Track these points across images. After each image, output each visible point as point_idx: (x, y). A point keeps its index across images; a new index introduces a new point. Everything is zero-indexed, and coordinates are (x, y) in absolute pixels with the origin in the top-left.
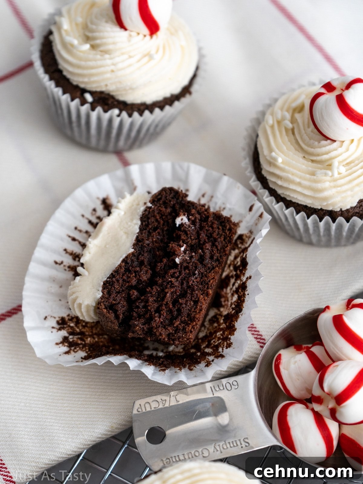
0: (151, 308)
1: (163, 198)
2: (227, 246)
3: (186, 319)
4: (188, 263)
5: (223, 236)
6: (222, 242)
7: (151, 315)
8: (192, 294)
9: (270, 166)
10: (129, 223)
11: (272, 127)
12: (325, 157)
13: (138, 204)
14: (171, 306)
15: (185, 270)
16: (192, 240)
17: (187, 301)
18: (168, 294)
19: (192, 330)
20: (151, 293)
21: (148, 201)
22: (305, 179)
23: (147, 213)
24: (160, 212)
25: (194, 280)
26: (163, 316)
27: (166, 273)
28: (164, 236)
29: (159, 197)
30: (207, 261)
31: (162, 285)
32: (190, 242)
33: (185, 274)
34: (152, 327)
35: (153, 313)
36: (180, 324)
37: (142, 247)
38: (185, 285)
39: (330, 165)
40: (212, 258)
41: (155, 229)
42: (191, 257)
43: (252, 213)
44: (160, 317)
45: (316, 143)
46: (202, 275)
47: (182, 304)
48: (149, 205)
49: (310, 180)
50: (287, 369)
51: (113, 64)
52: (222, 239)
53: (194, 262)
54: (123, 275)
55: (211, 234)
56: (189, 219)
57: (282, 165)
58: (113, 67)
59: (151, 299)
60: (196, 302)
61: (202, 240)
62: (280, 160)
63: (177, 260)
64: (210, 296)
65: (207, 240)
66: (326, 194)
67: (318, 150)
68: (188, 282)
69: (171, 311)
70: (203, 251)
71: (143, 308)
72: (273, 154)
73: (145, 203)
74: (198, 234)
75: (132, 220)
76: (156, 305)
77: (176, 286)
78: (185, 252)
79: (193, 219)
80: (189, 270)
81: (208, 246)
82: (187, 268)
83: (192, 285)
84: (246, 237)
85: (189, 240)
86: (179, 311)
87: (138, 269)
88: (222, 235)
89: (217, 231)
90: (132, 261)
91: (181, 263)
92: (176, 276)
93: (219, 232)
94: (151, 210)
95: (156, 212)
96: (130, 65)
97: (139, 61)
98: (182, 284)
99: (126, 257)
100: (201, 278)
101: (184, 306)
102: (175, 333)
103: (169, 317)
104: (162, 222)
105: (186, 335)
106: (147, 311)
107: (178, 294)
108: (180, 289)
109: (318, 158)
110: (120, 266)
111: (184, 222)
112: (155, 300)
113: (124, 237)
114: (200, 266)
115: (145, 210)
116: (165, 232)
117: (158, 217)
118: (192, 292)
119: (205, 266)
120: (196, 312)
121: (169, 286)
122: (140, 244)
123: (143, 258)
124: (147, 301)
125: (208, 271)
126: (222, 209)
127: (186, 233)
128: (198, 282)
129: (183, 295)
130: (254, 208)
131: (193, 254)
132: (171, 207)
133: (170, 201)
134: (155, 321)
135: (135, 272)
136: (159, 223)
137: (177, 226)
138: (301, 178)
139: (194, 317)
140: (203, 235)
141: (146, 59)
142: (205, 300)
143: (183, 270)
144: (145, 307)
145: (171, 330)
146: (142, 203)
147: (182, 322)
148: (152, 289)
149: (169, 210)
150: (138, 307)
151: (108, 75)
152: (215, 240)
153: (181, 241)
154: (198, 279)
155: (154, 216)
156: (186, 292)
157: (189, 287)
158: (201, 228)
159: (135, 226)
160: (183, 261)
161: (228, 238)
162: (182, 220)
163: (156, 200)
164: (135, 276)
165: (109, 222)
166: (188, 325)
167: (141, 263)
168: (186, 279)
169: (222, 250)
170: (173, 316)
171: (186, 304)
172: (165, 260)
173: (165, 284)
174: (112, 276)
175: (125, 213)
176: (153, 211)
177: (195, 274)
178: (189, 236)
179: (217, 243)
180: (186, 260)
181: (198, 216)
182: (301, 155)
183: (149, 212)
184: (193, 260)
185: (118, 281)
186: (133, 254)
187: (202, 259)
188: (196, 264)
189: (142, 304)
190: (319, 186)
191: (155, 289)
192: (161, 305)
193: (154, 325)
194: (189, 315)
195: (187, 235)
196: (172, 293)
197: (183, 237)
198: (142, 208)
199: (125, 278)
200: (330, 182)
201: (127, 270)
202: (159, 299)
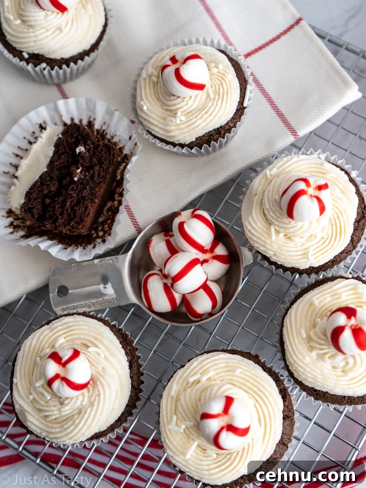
0: (57, 213)
1: (70, 132)
2: (110, 167)
3: (79, 220)
4: (83, 180)
5: (108, 160)
6: (107, 165)
7: (57, 217)
8: (83, 203)
9: (141, 110)
10: (47, 149)
11: (145, 79)
12: (173, 108)
13: (54, 135)
14: (69, 211)
15: (80, 185)
16: (87, 163)
17: (80, 208)
18: (68, 203)
19: (83, 227)
20: (58, 201)
21: (60, 133)
22: (160, 123)
23: (58, 142)
24: (67, 141)
25: (85, 193)
26: (64, 218)
27: (68, 187)
28: (69, 158)
29: (67, 130)
30: (96, 178)
31: (65, 196)
32: (85, 165)
33: (81, 188)
34: (57, 226)
35: (58, 216)
36: (74, 224)
37: (53, 167)
38: (80, 196)
39: (176, 114)
40: (99, 176)
41: (63, 153)
42: (85, 176)
43: (131, 141)
44: (62, 219)
45: (168, 97)
46: (92, 189)
47: (76, 210)
48: (61, 136)
49: (163, 124)
50: (153, 251)
51: (36, 36)
52: (108, 162)
53: (87, 179)
54: (39, 188)
55: (100, 158)
56: (85, 148)
57: (146, 111)
58: (34, 39)
59: (57, 206)
60: (86, 208)
61: (94, 163)
62: (145, 108)
63: (76, 179)
64: (96, 204)
65: (97, 163)
66: (172, 134)
67: (169, 103)
68: (82, 194)
69: (69, 214)
70: (93, 171)
71: (52, 212)
72: (142, 102)
73: (58, 135)
74: (91, 159)
75: (49, 146)
76: (60, 210)
77: (74, 197)
78: (81, 172)
79: (88, 148)
80: (83, 185)
81: (97, 168)
82: (82, 183)
83: (85, 196)
84: (129, 156)
85: (85, 163)
86: (74, 214)
87: (49, 183)
88: (107, 158)
89: (104, 156)
90: (46, 177)
91: (78, 181)
92: (75, 189)
93: (106, 156)
94: (61, 140)
95: (65, 141)
96: (47, 37)
97: (53, 33)
98: (78, 195)
99: (42, 175)
100: (91, 191)
101: (78, 211)
102: (72, 229)
103: (68, 218)
104: (68, 149)
105: (79, 230)
106: (55, 214)
107: (75, 202)
108: (76, 198)
109: (169, 108)
110: (37, 181)
111: (81, 150)
112: (60, 207)
113: (43, 159)
114: (91, 182)
115: (57, 140)
116: (70, 155)
117: (65, 145)
118: (84, 201)
119: (94, 182)
120: (85, 215)
121: (69, 197)
122: (52, 165)
123: (52, 175)
124: (54, 207)
125: (96, 185)
126: (114, 135)
127: (82, 157)
128: (88, 194)
129: (78, 203)
130: (132, 138)
131: (87, 174)
132: (75, 137)
133: (74, 133)
134: (59, 222)
135: (47, 185)
136: (66, 149)
137: (77, 153)
138: (158, 121)
139: (83, 219)
140: (95, 160)
141: (58, 32)
142: (92, 206)
143: (79, 185)
144: (54, 211)
145: (68, 227)
146: (56, 134)
147: (76, 222)
148: (59, 198)
149: (73, 140)
150: (49, 211)
151: (32, 44)
152: (103, 163)
153: (80, 164)
154: (89, 192)
155: (63, 144)
156: (80, 202)
157: (83, 197)
158: (94, 154)
159: (50, 151)
160: (80, 179)
161: (112, 161)
162: (80, 149)
163: (65, 132)
164: (47, 188)
165: (35, 147)
166: (79, 224)
167: (52, 178)
168: (81, 191)
169: (107, 170)
170: (70, 217)
171: (79, 210)
172: (68, 178)
173: (67, 195)
174: (31, 188)
175: (46, 141)
176: (63, 140)
177: (87, 189)
178: (85, 160)
179: (103, 166)
180: (82, 178)
181: (92, 146)
182: (160, 104)
183: (60, 142)
184: (87, 178)
185: (34, 192)
186: (46, 172)
187: (92, 177)
188: (88, 180)
189: (52, 209)
190: (168, 128)
191: (61, 199)
192: (63, 211)
193: (57, 224)
194: (81, 217)
195: (84, 159)
196: (71, 202)
197: (80, 161)
198: (56, 139)
199: (40, 189)
200: (175, 127)
201: (42, 184)
202: (63, 206)
